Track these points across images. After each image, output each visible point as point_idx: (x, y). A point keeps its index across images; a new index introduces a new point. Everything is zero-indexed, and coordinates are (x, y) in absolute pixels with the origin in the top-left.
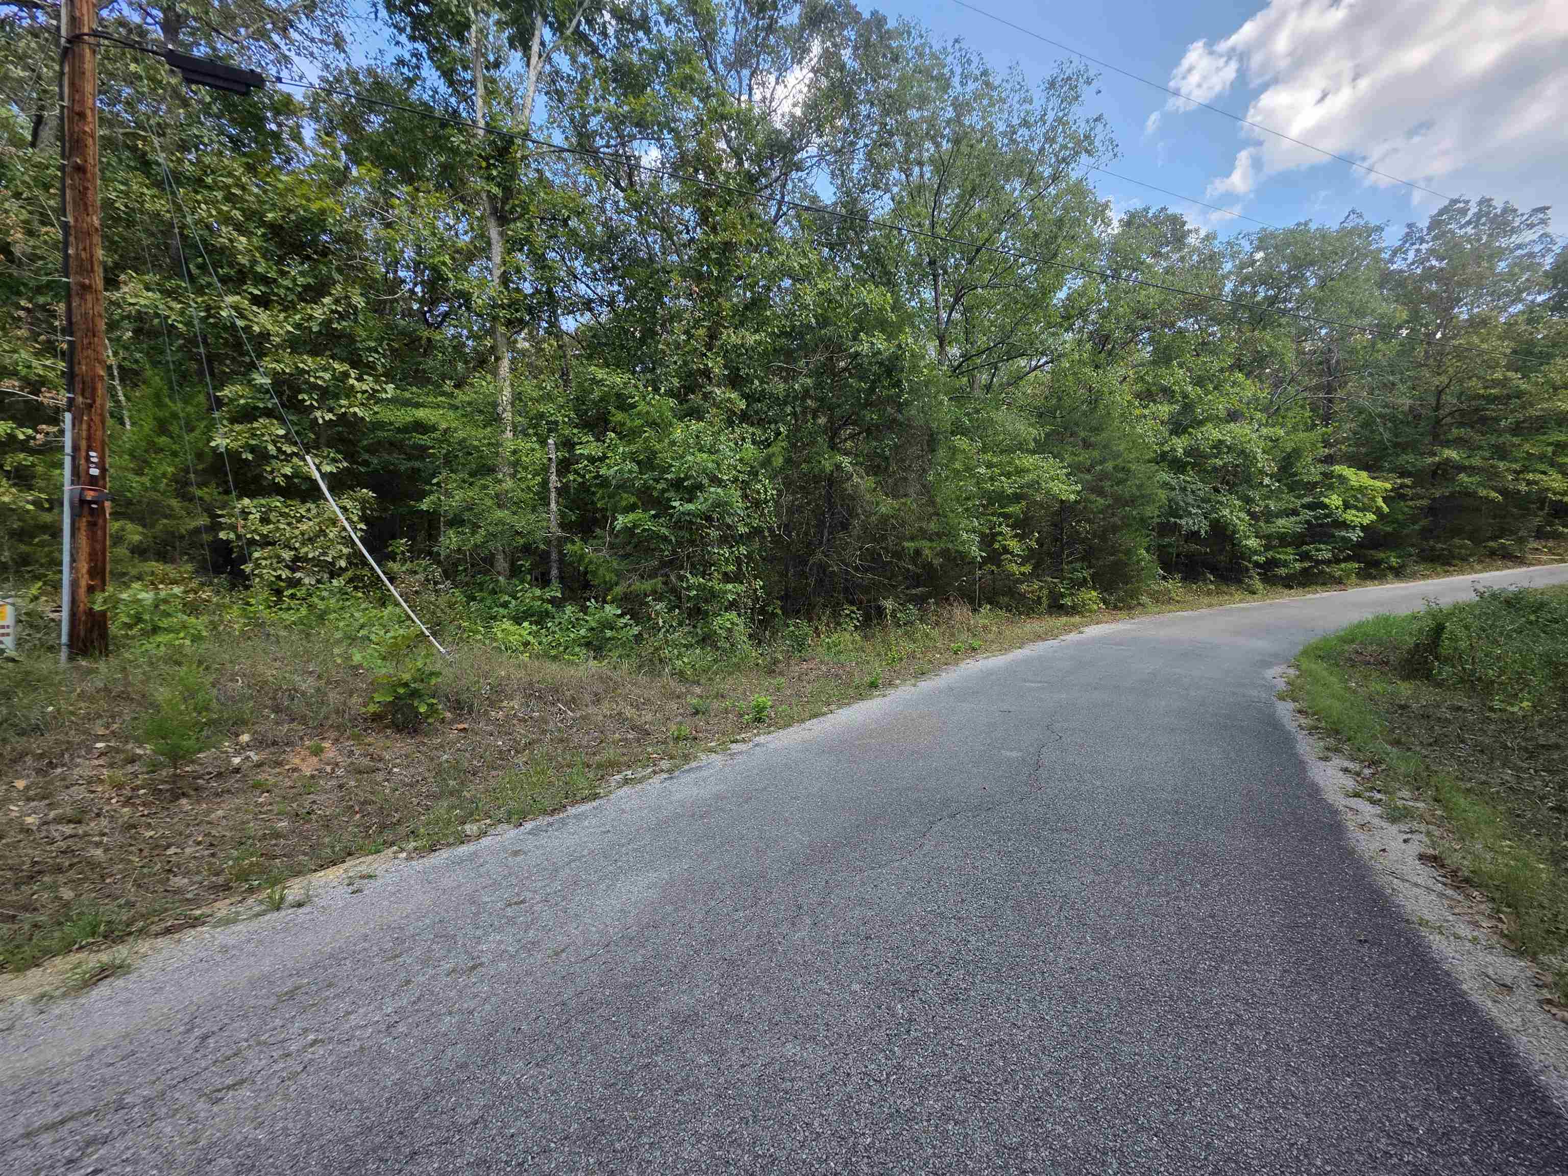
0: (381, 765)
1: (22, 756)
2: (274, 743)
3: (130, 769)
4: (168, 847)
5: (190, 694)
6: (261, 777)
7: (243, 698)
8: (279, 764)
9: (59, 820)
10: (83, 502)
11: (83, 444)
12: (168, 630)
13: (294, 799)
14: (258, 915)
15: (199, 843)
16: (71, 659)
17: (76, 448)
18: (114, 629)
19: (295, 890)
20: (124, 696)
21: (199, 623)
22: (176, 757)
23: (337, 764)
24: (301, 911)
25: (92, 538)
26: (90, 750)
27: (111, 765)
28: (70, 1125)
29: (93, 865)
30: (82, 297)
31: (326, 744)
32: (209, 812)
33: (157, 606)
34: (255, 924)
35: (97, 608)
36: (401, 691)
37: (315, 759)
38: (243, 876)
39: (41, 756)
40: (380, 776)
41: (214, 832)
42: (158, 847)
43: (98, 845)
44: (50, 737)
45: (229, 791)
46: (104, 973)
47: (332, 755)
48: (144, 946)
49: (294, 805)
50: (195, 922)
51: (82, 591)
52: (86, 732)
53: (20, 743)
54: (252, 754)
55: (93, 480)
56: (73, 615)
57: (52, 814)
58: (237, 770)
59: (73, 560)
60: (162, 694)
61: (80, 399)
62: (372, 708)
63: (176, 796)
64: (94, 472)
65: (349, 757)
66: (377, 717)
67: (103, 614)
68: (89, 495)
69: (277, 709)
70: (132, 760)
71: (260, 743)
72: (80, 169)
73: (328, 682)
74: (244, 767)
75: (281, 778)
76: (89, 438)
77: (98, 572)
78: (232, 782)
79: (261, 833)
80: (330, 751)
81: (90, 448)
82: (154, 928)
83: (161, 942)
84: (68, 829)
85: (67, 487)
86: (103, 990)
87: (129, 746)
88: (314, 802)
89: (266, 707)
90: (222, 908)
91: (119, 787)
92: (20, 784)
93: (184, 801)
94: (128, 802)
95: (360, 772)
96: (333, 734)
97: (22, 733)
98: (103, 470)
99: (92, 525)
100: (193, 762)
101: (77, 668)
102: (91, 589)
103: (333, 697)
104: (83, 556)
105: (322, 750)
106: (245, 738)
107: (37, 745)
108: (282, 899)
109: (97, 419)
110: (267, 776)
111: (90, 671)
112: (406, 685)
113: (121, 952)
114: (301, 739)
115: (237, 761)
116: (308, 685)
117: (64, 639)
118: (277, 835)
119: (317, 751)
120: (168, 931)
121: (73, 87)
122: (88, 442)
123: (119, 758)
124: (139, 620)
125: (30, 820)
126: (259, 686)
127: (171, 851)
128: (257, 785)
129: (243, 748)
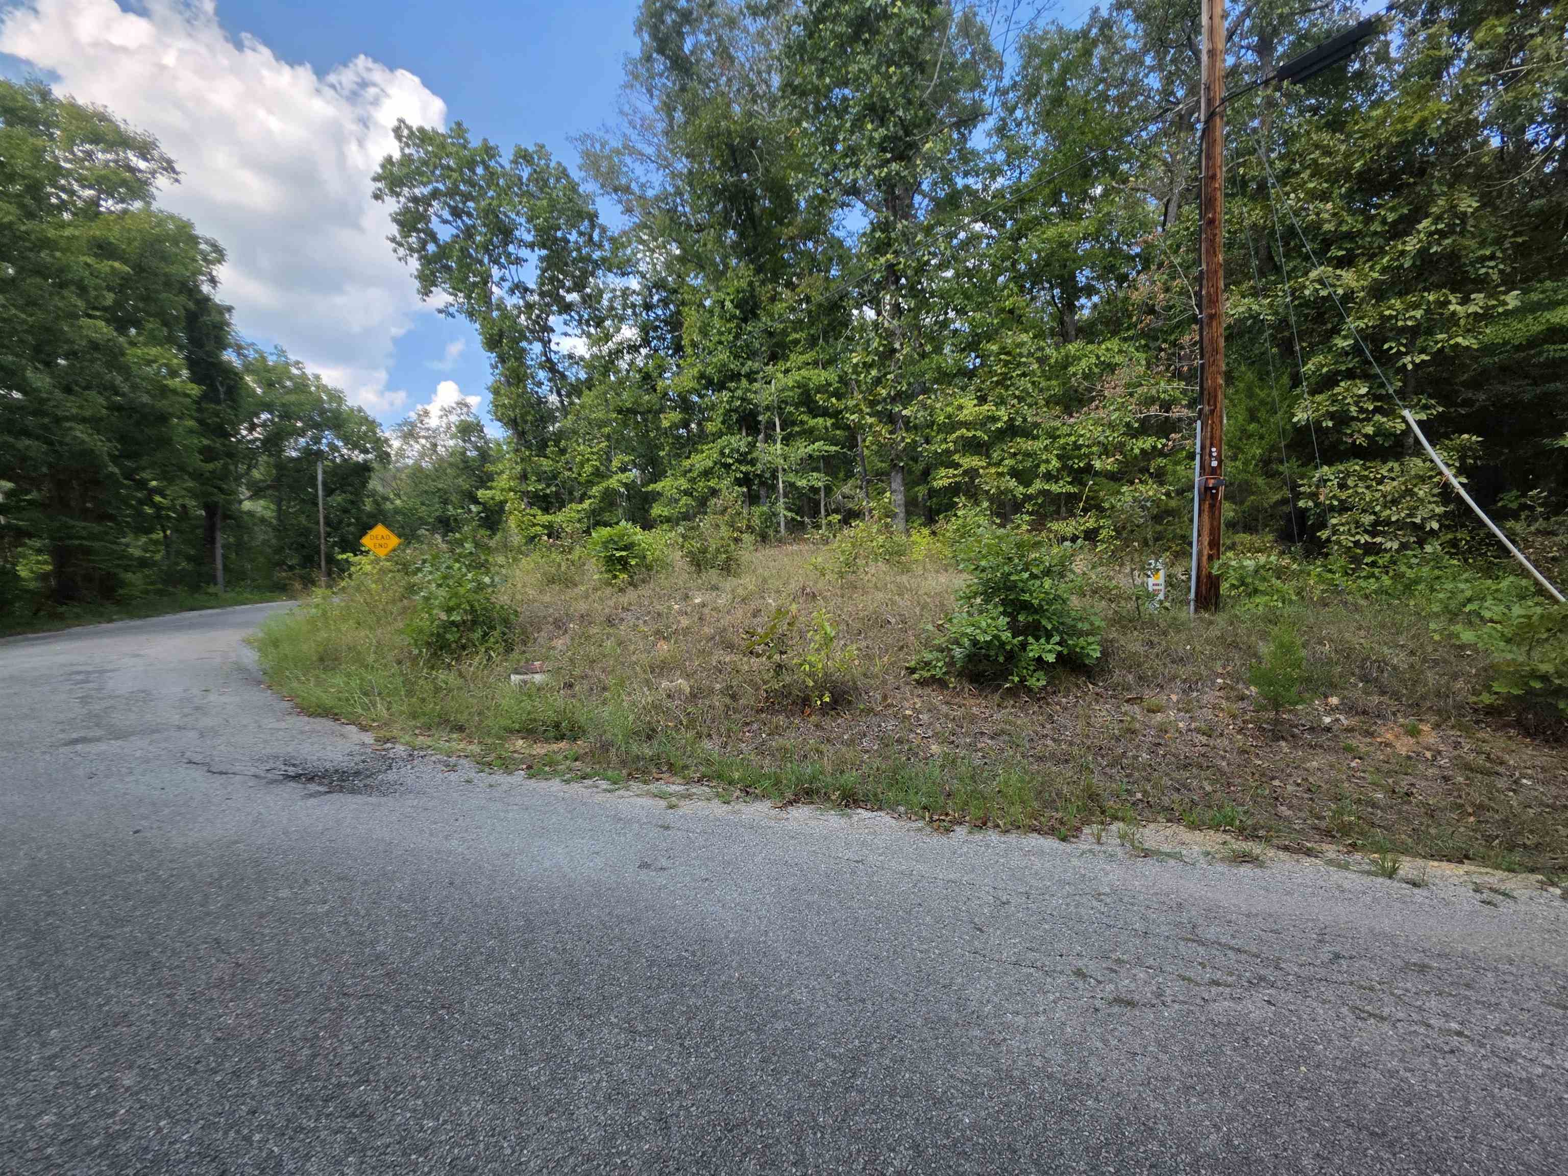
0: (1501, 769)
1: (1174, 678)
2: (1365, 712)
3: (1241, 704)
4: (1273, 778)
5: (1286, 649)
6: (1354, 743)
7: (1330, 662)
8: (1371, 734)
9: (1198, 730)
10: (1207, 489)
11: (1208, 443)
12: (1265, 593)
13: (1389, 774)
14: (1369, 873)
15: (1299, 785)
16: (1196, 611)
17: (1203, 448)
18: (1224, 587)
19: (1408, 866)
20: (1235, 645)
21: (1289, 588)
22: (1277, 703)
23: (1439, 752)
24: (1416, 891)
25: (1212, 517)
26: (1213, 683)
27: (1228, 698)
28: (1243, 957)
29: (1223, 774)
30: (1210, 325)
31: (1425, 728)
32: (1304, 760)
33: (1256, 572)
34: (1367, 880)
35: (1215, 572)
36: (1537, 685)
37: (1412, 741)
38: (1346, 830)
39: (1185, 681)
40: (1501, 784)
41: (1311, 780)
42: (1265, 776)
43: (1223, 758)
44: (1190, 668)
45: (1321, 747)
46: (1244, 858)
47: (1432, 741)
48: (1271, 853)
49: (1390, 781)
50: (1309, 853)
51: (1205, 558)
52: (1210, 669)
53: (1172, 669)
54: (1342, 717)
55: (1214, 471)
56: (1198, 578)
57: (1193, 726)
58: (1328, 729)
59: (1199, 535)
60: (1264, 649)
61: (1207, 408)
62: (1486, 699)
63: (1278, 738)
64: (1215, 464)
65: (1455, 748)
66: (1491, 711)
67: (1218, 577)
68: (1211, 483)
69: (1365, 679)
70: (1242, 699)
71: (1350, 708)
72: (1211, 221)
73: (1425, 660)
74: (1335, 728)
75: (1372, 749)
76: (1212, 438)
77: (1214, 544)
78: (1323, 738)
79: (1356, 796)
80: (1430, 737)
81: (1212, 445)
82: (1275, 841)
83: (1282, 855)
84: (1204, 739)
85: (1197, 479)
86: (1245, 870)
87: (1240, 686)
88: (1413, 785)
89: (1353, 674)
90: (1330, 850)
91: (1234, 717)
92: (1174, 698)
93: (1283, 744)
94: (1240, 731)
95: (1472, 770)
96: (1434, 719)
97: (1173, 662)
98: (1220, 462)
99: (1212, 506)
100: (1290, 711)
101: (1202, 620)
102: (1210, 558)
103: (1431, 677)
104: (1206, 532)
105: (1419, 732)
106: (1334, 700)
107: (1183, 672)
108: (1394, 870)
109: (1217, 420)
110: (1358, 742)
111: (1211, 623)
112: (1544, 678)
113: (1256, 848)
114: (1394, 714)
115: (1327, 720)
116: (1400, 659)
117: (1192, 595)
118: (1374, 805)
119: (1413, 732)
120: (1286, 848)
121: (1208, 157)
122: (1212, 440)
123: (1233, 694)
124: (1243, 583)
125: (1181, 725)
126: (1346, 653)
127: (1276, 783)
128: (1348, 749)
129: (1332, 710)
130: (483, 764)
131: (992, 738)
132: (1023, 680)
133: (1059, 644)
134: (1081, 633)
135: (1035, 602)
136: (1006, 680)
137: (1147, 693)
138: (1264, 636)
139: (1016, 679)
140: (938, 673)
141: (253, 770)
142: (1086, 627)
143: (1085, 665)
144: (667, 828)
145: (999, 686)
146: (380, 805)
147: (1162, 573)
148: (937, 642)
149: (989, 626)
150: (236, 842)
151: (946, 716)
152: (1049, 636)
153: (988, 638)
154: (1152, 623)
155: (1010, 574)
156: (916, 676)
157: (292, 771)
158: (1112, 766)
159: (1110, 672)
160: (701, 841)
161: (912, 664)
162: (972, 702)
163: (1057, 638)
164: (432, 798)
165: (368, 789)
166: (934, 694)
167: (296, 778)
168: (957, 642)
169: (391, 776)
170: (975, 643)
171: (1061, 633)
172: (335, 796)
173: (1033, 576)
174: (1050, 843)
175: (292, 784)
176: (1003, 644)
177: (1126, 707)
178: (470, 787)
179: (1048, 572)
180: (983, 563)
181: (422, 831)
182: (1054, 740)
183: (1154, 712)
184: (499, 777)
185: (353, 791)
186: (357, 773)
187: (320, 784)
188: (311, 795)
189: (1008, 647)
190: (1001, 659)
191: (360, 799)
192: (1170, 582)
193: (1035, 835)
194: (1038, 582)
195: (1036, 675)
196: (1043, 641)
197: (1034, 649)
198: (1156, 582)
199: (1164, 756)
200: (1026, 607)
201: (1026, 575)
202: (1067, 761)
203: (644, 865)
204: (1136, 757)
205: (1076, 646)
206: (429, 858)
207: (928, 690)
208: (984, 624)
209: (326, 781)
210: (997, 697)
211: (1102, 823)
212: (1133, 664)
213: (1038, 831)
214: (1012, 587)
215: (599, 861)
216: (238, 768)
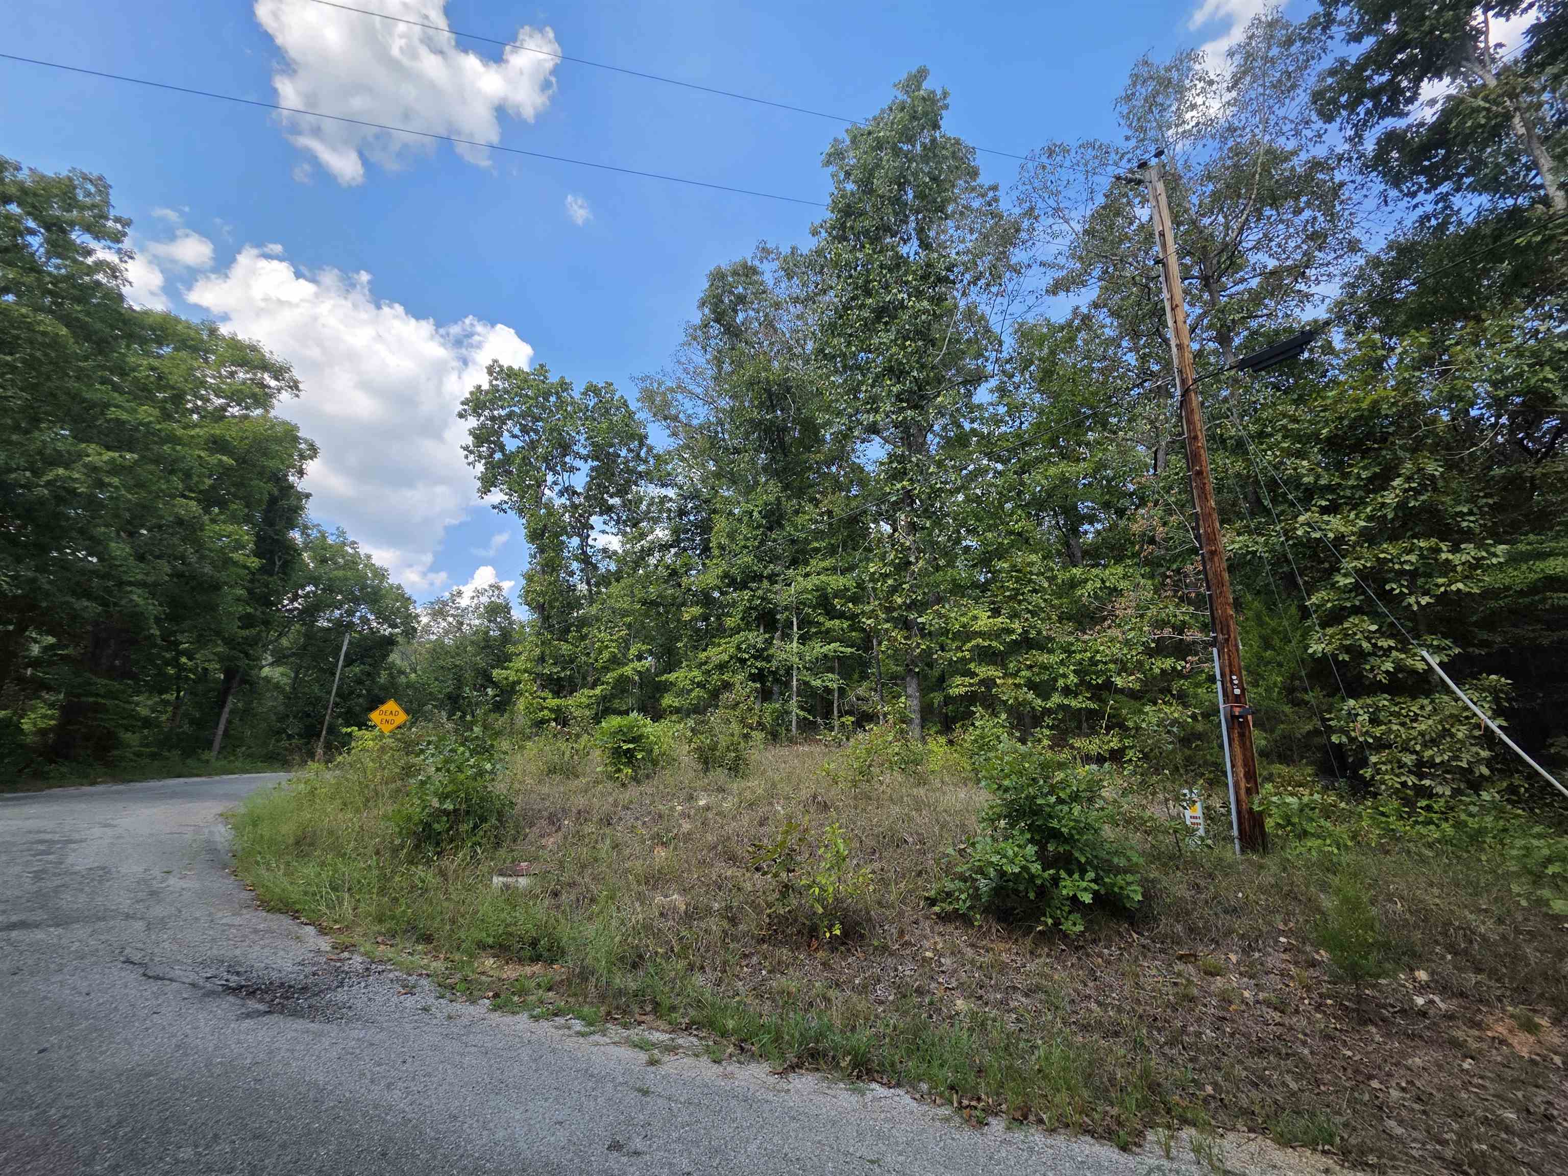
1: (1229, 932)
2: (1462, 995)
3: (1313, 972)
4: (1370, 1077)
5: (1352, 906)
6: (1459, 1034)
7: (1407, 926)
8: (1478, 1025)
9: (1268, 1004)
10: (1234, 717)
11: (1227, 671)
12: (1315, 836)
13: (1516, 1083)
15: (1404, 1090)
16: (1243, 851)
17: (1222, 673)
18: (1269, 825)
21: (1341, 830)
22: (1355, 974)
25: (1243, 745)
26: (1277, 942)
27: (1296, 963)
29: (1308, 1066)
30: (1212, 560)
31: (1543, 1021)
32: (1404, 1055)
33: (1301, 810)
35: (1256, 807)
37: (1532, 1039)
39: (1242, 937)
41: (1418, 1084)
42: (1361, 1076)
43: (1304, 1043)
44: (1246, 921)
45: (1421, 1037)
47: (1556, 1040)
49: (1520, 1094)
51: (1243, 792)
52: (1270, 924)
53: (1224, 920)
54: (1437, 999)
55: (1237, 699)
56: (1239, 812)
57: (1261, 996)
58: (1423, 1014)
59: (1233, 766)
60: (1328, 902)
61: (1221, 637)
63: (1365, 1021)
64: (1237, 691)
67: (1261, 813)
68: (1237, 711)
69: (1451, 948)
70: (1313, 964)
71: (1445, 989)
72: (1199, 473)
73: (1518, 931)
74: (1431, 1012)
75: (1484, 1045)
76: (1230, 665)
77: (1250, 775)
78: (1422, 1027)
79: (1480, 1113)
80: (1552, 1034)
81: (1232, 673)
84: (1277, 1016)
85: (1222, 706)
87: (1308, 949)
88: (1550, 1104)
89: (1437, 942)
91: (1308, 989)
92: (1234, 958)
93: (1373, 1029)
94: (1318, 1008)
96: (1550, 1010)
97: (1226, 912)
98: (1243, 690)
99: (1242, 735)
100: (1374, 986)
101: (1250, 862)
102: (1249, 791)
103: (1530, 953)
104: (1239, 763)
105: (1537, 1027)
106: (1422, 975)
107: (1241, 925)
109: (1233, 649)
110: (1465, 1034)
111: (1261, 867)
114: (1499, 1000)
115: (1420, 1001)
116: (1486, 927)
117: (1235, 832)
118: (1508, 1129)
119: (1530, 1027)
121: (1189, 422)
122: (1230, 669)
123: (1302, 958)
124: (1289, 823)
125: (1246, 994)
126: (1423, 915)
127: (1375, 1084)
128: (1455, 1043)
129: (1422, 988)
130: (446, 989)
131: (1027, 995)
132: (1057, 923)
133: (1094, 881)
134: (1118, 871)
135: (1065, 830)
136: (1039, 922)
137: (1201, 950)
138: (1324, 887)
139: (1050, 921)
140: (962, 907)
141: (192, 977)
142: (1123, 863)
143: (1125, 908)
144: (645, 1093)
145: (1030, 929)
146: (321, 1034)
147: (1198, 805)
148: (958, 869)
149: (1016, 855)
150: (150, 1074)
151: (973, 962)
152: (1083, 873)
153: (1017, 870)
154: (1194, 863)
155: (1035, 797)
156: (937, 909)
157: (234, 980)
158: (1171, 1043)
159: (1155, 919)
160: (684, 1117)
161: (932, 893)
162: (1002, 946)
163: (1091, 875)
164: (382, 1029)
165: (312, 1013)
166: (957, 933)
167: (235, 990)
168: (981, 871)
169: (341, 996)
170: (1002, 874)
171: (1096, 868)
172: (275, 1018)
173: (1060, 801)
174: (1107, 1153)
175: (231, 999)
176: (1032, 877)
177: (1179, 967)
178: (426, 1017)
179: (1075, 797)
180: (1006, 783)
181: (362, 1075)
182: (1100, 1004)
183: (1212, 975)
184: (462, 1007)
185: (296, 1013)
186: (305, 989)
187: (261, 1001)
188: (248, 1015)
189: (1039, 882)
190: (1032, 895)
191: (300, 1024)
192: (1209, 814)
193: (1088, 1138)
194: (1066, 808)
195: (1072, 917)
196: (1076, 876)
197: (1069, 886)
198: (1194, 814)
199: (1232, 1035)
200: (1055, 834)
201: (1053, 799)
202: (1117, 1034)
203: (615, 1146)
204: (1198, 1034)
205: (1114, 885)
206: (364, 1116)
207: (950, 928)
208: (1010, 853)
209: (268, 998)
210: (1029, 941)
211: (1169, 1127)
212: (1181, 912)
213: (1091, 1133)
214: (1036, 811)
215: (562, 1135)
216: (177, 972)
